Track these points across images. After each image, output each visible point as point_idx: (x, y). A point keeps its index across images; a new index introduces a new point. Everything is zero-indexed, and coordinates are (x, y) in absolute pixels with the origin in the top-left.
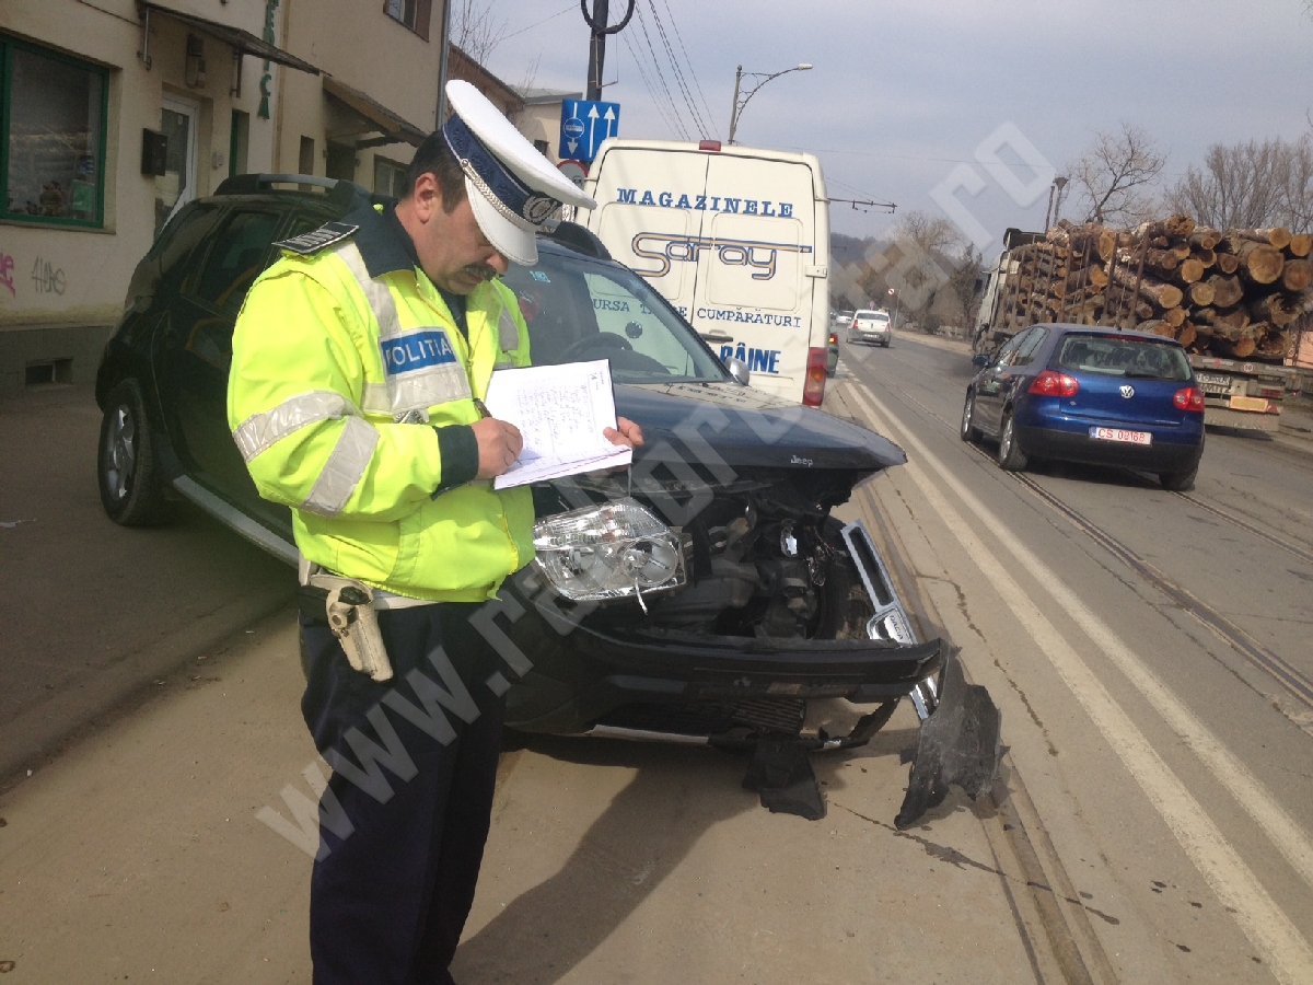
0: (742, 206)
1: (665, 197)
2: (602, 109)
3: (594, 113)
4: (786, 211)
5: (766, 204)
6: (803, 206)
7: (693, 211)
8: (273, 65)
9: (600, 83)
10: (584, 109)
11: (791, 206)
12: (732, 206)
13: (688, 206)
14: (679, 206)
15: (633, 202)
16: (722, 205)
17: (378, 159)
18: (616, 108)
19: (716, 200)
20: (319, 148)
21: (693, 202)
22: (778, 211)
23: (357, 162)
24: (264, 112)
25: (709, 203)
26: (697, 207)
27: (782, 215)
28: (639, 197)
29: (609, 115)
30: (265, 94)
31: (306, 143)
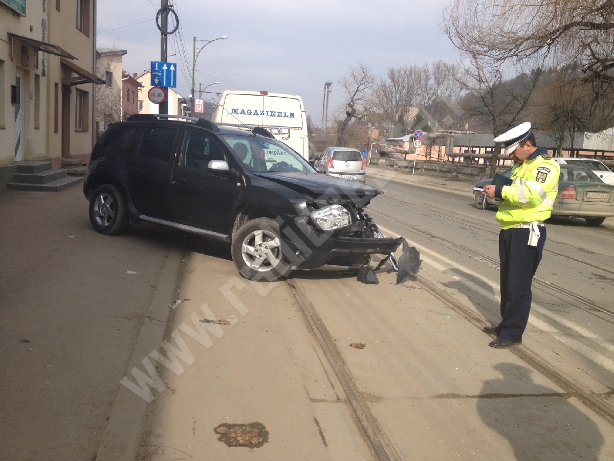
0: (277, 114)
1: (249, 111)
2: (169, 65)
3: (165, 67)
4: (292, 115)
5: (285, 114)
6: (298, 114)
7: (260, 116)
8: (46, 54)
9: (167, 55)
10: (161, 65)
11: (294, 114)
12: (273, 114)
13: (258, 115)
14: (254, 114)
15: (238, 113)
16: (270, 114)
17: (77, 89)
18: (175, 66)
19: (267, 112)
20: (60, 86)
21: (259, 113)
22: (289, 116)
23: (71, 91)
24: (44, 74)
25: (265, 113)
26: (261, 115)
27: (291, 117)
28: (239, 111)
29: (172, 68)
30: (44, 66)
31: (56, 85)
